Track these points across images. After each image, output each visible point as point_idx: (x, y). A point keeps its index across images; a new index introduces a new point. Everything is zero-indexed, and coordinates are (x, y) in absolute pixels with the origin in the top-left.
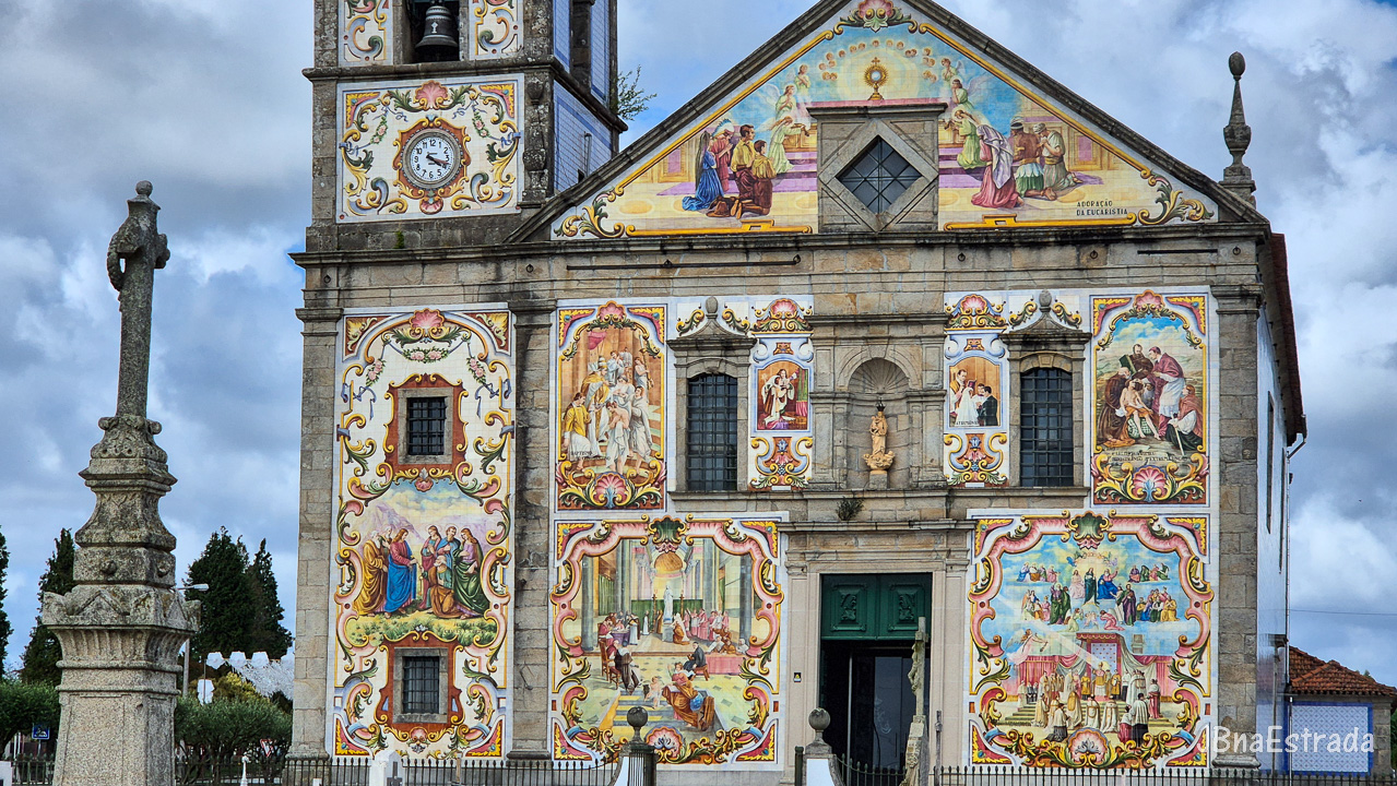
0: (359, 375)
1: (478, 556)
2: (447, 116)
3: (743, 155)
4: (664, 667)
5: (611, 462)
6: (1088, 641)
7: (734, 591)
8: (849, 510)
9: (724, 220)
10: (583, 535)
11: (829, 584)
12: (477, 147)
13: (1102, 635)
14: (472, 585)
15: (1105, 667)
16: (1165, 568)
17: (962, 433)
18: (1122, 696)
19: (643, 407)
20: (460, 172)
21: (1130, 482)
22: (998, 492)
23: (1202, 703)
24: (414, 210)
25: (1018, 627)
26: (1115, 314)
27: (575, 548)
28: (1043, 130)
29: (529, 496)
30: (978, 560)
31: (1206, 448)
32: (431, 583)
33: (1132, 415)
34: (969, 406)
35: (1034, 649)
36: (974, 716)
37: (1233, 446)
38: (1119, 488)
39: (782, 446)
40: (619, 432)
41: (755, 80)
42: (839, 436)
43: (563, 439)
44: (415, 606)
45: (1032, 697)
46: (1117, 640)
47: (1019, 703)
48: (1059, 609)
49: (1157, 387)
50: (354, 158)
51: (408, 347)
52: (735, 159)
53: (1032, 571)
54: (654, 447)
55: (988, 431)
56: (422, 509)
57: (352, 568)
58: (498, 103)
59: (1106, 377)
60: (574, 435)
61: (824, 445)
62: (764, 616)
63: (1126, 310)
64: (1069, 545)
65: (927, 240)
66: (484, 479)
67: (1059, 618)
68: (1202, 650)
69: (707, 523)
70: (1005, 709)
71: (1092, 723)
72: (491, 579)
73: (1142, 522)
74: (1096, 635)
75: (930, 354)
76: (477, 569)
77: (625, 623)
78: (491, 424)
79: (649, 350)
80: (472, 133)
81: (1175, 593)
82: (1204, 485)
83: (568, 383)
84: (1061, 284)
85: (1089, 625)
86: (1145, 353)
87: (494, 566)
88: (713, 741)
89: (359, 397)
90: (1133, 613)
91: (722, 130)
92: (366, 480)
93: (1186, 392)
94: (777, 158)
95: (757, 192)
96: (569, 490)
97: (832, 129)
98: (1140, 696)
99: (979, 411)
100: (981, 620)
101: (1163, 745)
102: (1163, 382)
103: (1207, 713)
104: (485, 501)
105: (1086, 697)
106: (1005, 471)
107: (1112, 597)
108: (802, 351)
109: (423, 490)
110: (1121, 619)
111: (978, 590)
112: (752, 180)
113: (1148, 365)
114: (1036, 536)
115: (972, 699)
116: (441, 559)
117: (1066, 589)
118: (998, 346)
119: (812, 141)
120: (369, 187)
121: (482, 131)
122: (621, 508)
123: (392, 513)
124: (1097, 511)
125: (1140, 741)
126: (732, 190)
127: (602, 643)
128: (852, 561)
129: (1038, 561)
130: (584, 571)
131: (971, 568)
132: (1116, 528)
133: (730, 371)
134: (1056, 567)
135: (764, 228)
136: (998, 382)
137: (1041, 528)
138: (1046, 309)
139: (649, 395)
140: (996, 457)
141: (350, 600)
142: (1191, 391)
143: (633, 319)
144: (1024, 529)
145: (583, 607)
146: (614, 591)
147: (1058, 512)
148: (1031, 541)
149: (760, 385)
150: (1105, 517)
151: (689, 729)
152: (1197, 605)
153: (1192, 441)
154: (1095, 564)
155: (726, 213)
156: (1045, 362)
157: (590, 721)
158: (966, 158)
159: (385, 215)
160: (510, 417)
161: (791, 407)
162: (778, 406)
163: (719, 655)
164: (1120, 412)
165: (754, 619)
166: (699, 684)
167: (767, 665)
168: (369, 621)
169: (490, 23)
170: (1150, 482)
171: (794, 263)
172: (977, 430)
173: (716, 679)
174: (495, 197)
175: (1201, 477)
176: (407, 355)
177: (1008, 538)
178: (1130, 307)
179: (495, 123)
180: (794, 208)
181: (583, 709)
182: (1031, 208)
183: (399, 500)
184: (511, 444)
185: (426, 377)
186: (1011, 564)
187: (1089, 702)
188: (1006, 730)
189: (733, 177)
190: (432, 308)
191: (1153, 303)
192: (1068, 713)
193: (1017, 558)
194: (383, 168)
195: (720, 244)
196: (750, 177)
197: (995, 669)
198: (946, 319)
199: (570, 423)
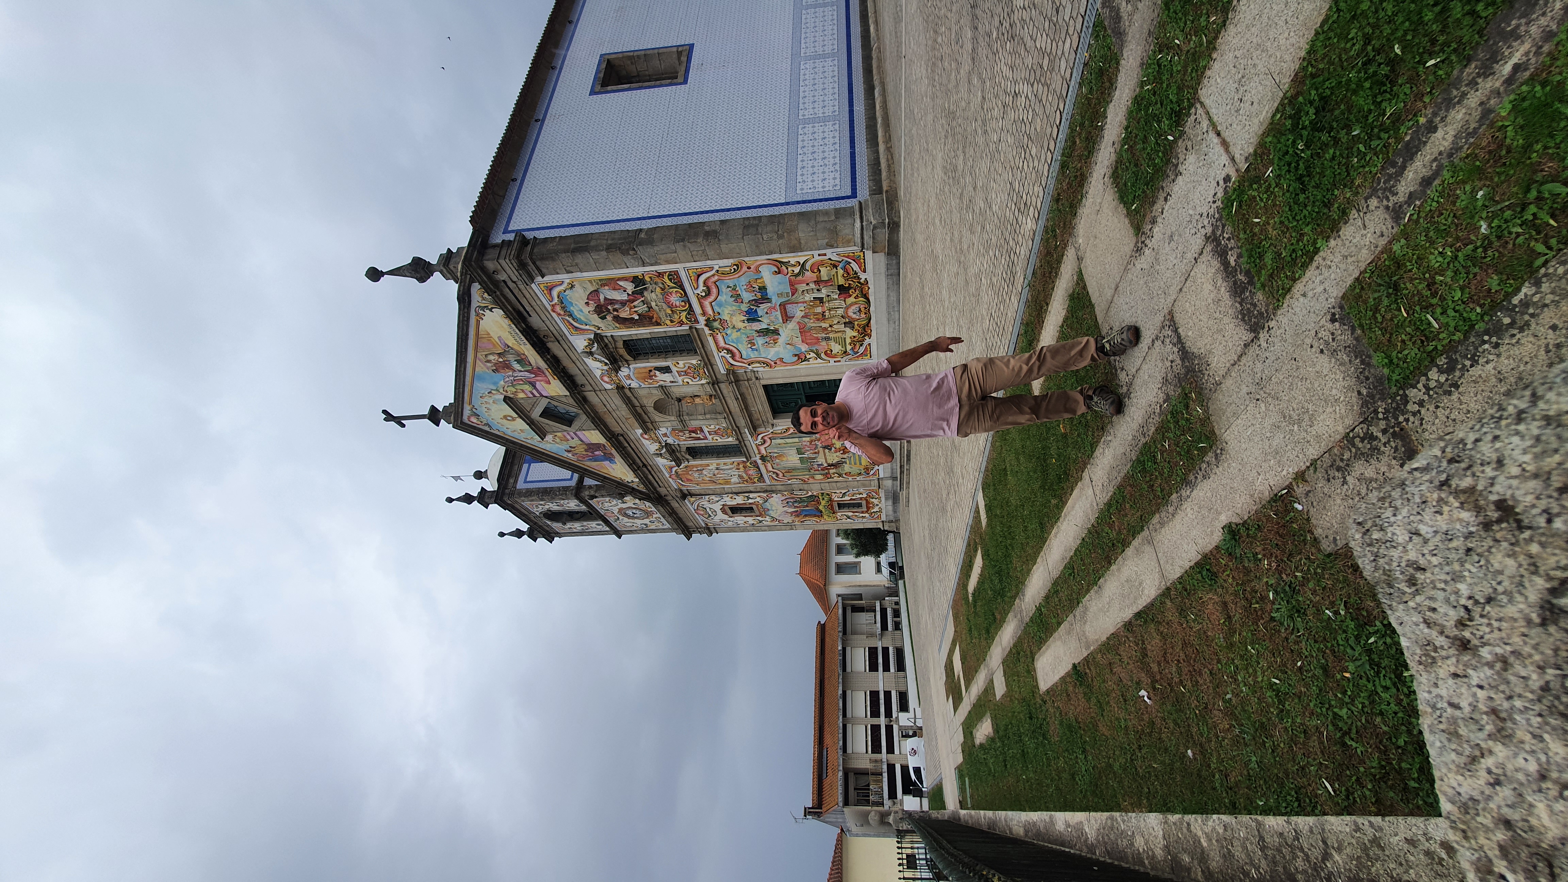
0: (728, 523)
1: (792, 498)
3: (580, 451)
5: (740, 473)
6: (787, 318)
7: (790, 439)
9: (613, 454)
10: (775, 477)
11: (777, 416)
13: (781, 312)
14: (805, 499)
15: (803, 308)
16: (729, 287)
17: (680, 378)
19: (712, 468)
21: (679, 309)
22: (707, 363)
23: (817, 258)
25: (785, 348)
26: (576, 324)
27: (781, 479)
28: (488, 362)
29: (762, 489)
30: (750, 367)
31: (639, 274)
32: (807, 506)
33: (635, 311)
34: (663, 377)
35: (798, 341)
36: (843, 360)
38: (685, 313)
39: (715, 433)
40: (725, 472)
42: (700, 417)
43: (735, 484)
44: (818, 509)
45: (827, 339)
46: (783, 306)
47: (832, 343)
49: (611, 301)
52: (584, 453)
53: (750, 345)
54: (729, 464)
55: (674, 369)
56: (776, 509)
58: (602, 503)
60: (732, 482)
61: (707, 421)
63: (570, 320)
64: (729, 332)
65: (580, 398)
66: (759, 499)
67: (776, 332)
68: (780, 262)
69: (759, 449)
70: (836, 348)
71: (840, 312)
73: (703, 301)
74: (782, 315)
75: (642, 392)
76: (798, 498)
77: (813, 465)
78: (735, 499)
80: (618, 507)
81: (743, 281)
82: (665, 273)
83: (710, 484)
84: (572, 348)
85: (777, 319)
86: (592, 307)
90: (764, 299)
92: (769, 520)
93: (606, 288)
94: (574, 443)
95: (592, 446)
98: (818, 290)
99: (664, 373)
100: (785, 363)
101: (851, 276)
102: (606, 299)
103: (825, 255)
104: (768, 498)
105: (824, 316)
106: (694, 361)
107: (756, 310)
108: (663, 431)
110: (769, 304)
111: (768, 366)
112: (589, 448)
113: (599, 307)
115: (832, 362)
116: (796, 505)
117: (756, 331)
118: (624, 369)
119: (558, 434)
122: (759, 470)
123: (780, 515)
124: (703, 322)
125: (850, 288)
126: (598, 453)
127: (823, 470)
129: (742, 344)
130: (791, 476)
133: (684, 448)
135: (609, 444)
136: (645, 368)
137: (722, 344)
138: (591, 353)
139: (706, 466)
140: (687, 365)
141: (818, 520)
142: (603, 285)
143: (674, 473)
144: (725, 351)
145: (808, 475)
146: (799, 469)
147: (710, 338)
148: (731, 348)
149: (687, 441)
150: (705, 318)
152: (749, 268)
153: (637, 281)
154: (738, 320)
155: (609, 454)
156: (622, 351)
158: (527, 387)
161: (693, 432)
162: (694, 435)
164: (637, 317)
168: (825, 517)
170: (675, 299)
172: (675, 373)
174: (641, 502)
175: (660, 275)
176: (715, 515)
177: (733, 357)
178: (567, 318)
180: (594, 437)
182: (536, 363)
183: (774, 514)
184: (741, 494)
185: (722, 511)
186: (748, 354)
187: (827, 314)
188: (849, 348)
189: (592, 453)
190: (694, 512)
191: (558, 309)
192: (836, 322)
193: (744, 352)
195: (625, 454)
197: (813, 355)
198: (619, 389)
199: (727, 483)
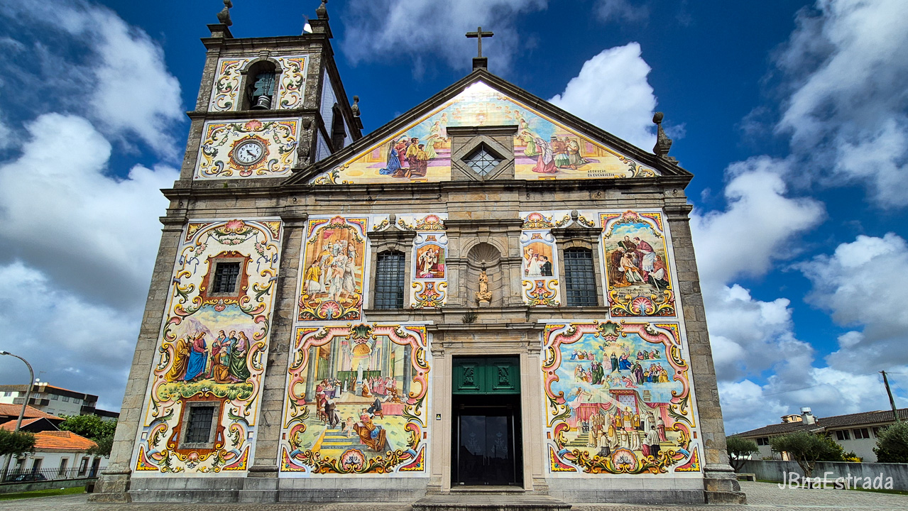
0: (191, 251)
1: (247, 346)
2: (260, 134)
3: (413, 150)
4: (355, 411)
5: (331, 295)
6: (617, 394)
7: (400, 366)
8: (469, 319)
9: (401, 179)
10: (312, 334)
12: (273, 149)
13: (625, 390)
14: (241, 363)
15: (629, 410)
16: (657, 353)
17: (532, 280)
18: (642, 428)
19: (352, 267)
20: (263, 158)
21: (631, 305)
23: (691, 431)
24: (236, 174)
25: (574, 386)
26: (613, 222)
27: (306, 341)
28: (567, 139)
29: (281, 314)
30: (547, 347)
31: (671, 287)
32: (215, 362)
33: (628, 271)
34: (535, 266)
35: (584, 399)
36: (551, 441)
37: (686, 287)
38: (625, 309)
39: (429, 288)
40: (337, 279)
41: (419, 119)
42: (462, 281)
43: (305, 283)
44: (204, 376)
45: (586, 428)
46: (634, 393)
47: (579, 433)
48: (597, 375)
49: (640, 257)
50: (208, 152)
51: (221, 237)
52: (408, 152)
53: (579, 354)
54: (357, 287)
55: (548, 279)
56: (217, 321)
57: (168, 355)
58: (287, 129)
59: (611, 252)
60: (311, 282)
61: (453, 286)
62: (418, 380)
63: (619, 219)
64: (599, 339)
66: (256, 304)
67: (598, 380)
68: (686, 399)
69: (385, 327)
70: (570, 436)
71: (625, 445)
72: (253, 360)
73: (640, 327)
74: (621, 390)
75: (512, 240)
76: (246, 355)
77: (333, 385)
78: (264, 276)
79: (357, 239)
80: (272, 141)
81: (665, 365)
82: (673, 306)
83: (310, 255)
84: (583, 207)
85: (616, 385)
86: (632, 240)
87: (257, 352)
88: (384, 458)
89: (189, 263)
90: (642, 379)
91: (402, 139)
93: (656, 259)
94: (430, 152)
95: (420, 164)
96: (305, 310)
97: (459, 139)
98: (653, 427)
99: (541, 269)
100: (550, 382)
101: (671, 459)
102: (643, 254)
103: (695, 437)
104: (255, 316)
105: (619, 428)
106: (559, 299)
107: (628, 369)
108: (441, 239)
109: (219, 311)
110: (635, 381)
111: (547, 365)
112: (417, 161)
113: (633, 245)
114: (580, 334)
115: (549, 430)
116: (224, 349)
117: (600, 364)
118: (549, 237)
119: (449, 144)
120: (214, 165)
121: (277, 141)
122: (335, 319)
123: (198, 323)
124: (613, 320)
125: (656, 456)
126: (406, 165)
127: (318, 396)
128: (472, 348)
130: (311, 355)
131: (542, 352)
132: (626, 330)
133: (401, 249)
134: (593, 352)
136: (551, 254)
137: (582, 330)
138: (575, 219)
139: (356, 261)
140: (553, 292)
141: (163, 374)
142: (660, 258)
143: (349, 224)
144: (572, 330)
145: (308, 376)
146: (328, 366)
147: (591, 321)
148: (577, 337)
149: (418, 256)
150: (619, 323)
151: (369, 450)
152: (679, 372)
153: (663, 284)
154: (616, 349)
155: (403, 176)
156: (577, 244)
157: (306, 446)
158: (529, 151)
159: (220, 177)
160: (276, 271)
161: (435, 267)
162: (427, 266)
163: (390, 404)
164: (621, 269)
165: (412, 382)
166: (377, 421)
167: (420, 409)
168: (173, 385)
169: (288, 97)
170: (642, 305)
171: (438, 199)
172: (541, 278)
173: (388, 419)
174: (281, 169)
175: (671, 303)
176: (221, 242)
177: (563, 335)
178: (621, 218)
179: (285, 137)
180: (439, 173)
181: (303, 439)
182: (563, 173)
184: (275, 286)
185: (230, 252)
186: (567, 350)
187: (622, 432)
188: (571, 449)
189: (407, 160)
190: (238, 219)
191: (633, 217)
192: (609, 439)
193: (569, 347)
194: (223, 155)
196: (415, 160)
197: (561, 412)
198: (521, 224)
199: (309, 275)
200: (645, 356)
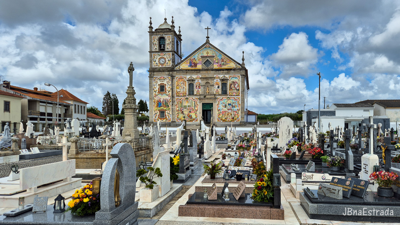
1: (168, 101)
2: (164, 56)
3: (194, 61)
4: (187, 112)
5: (181, 92)
6: (228, 109)
7: (194, 105)
8: (205, 97)
9: (192, 68)
11: (203, 104)
12: (167, 60)
14: (167, 104)
15: (230, 112)
16: (236, 102)
17: (216, 89)
18: (232, 115)
19: (184, 87)
20: (165, 62)
22: (219, 95)
24: (160, 66)
28: (224, 59)
32: (163, 104)
33: (233, 87)
34: (217, 86)
37: (242, 90)
39: (198, 91)
40: (182, 89)
41: (195, 53)
42: (204, 89)
43: (176, 90)
44: (161, 107)
46: (231, 109)
47: (222, 116)
48: (226, 106)
49: (235, 84)
50: (154, 61)
51: (160, 80)
54: (186, 90)
55: (219, 89)
56: (162, 97)
57: (155, 103)
59: (230, 84)
61: (202, 90)
62: (197, 107)
64: (226, 100)
65: (213, 70)
66: (168, 94)
67: (225, 107)
70: (220, 116)
71: (229, 117)
72: (169, 104)
75: (213, 81)
77: (183, 108)
78: (169, 88)
79: (185, 81)
80: (166, 58)
81: (237, 105)
84: (226, 74)
88: (192, 119)
89: (155, 85)
90: (233, 107)
91: (192, 58)
92: (156, 94)
93: (238, 85)
94: (198, 62)
95: (196, 65)
96: (177, 95)
97: (203, 59)
104: (169, 96)
105: (228, 115)
106: (220, 93)
107: (231, 105)
108: (200, 81)
109: (162, 95)
110: (231, 107)
112: (195, 64)
113: (234, 82)
116: (164, 102)
117: (226, 104)
119: (201, 60)
120: (156, 64)
123: (159, 97)
124: (229, 97)
125: (233, 119)
126: (193, 65)
127: (181, 110)
128: (205, 102)
129: (223, 102)
131: (217, 102)
132: (231, 98)
133: (193, 83)
134: (225, 102)
135: (196, 69)
137: (224, 98)
139: (185, 85)
144: (222, 98)
147: (225, 97)
148: (223, 100)
149: (196, 84)
151: (189, 118)
152: (239, 106)
153: (238, 90)
154: (229, 102)
156: (224, 82)
157: (180, 118)
158: (216, 61)
159: (157, 67)
160: (171, 87)
161: (199, 87)
162: (198, 86)
163: (192, 111)
164: (231, 87)
166: (190, 114)
167: (197, 112)
168: (157, 108)
169: (168, 47)
170: (234, 94)
171: (199, 72)
173: (192, 113)
175: (239, 93)
179: (169, 57)
180: (199, 67)
181: (179, 116)
183: (160, 96)
188: (220, 118)
189: (193, 63)
192: (226, 116)
194: (157, 62)
195: (192, 70)
198: (214, 78)
199: (177, 88)
200: (234, 103)
